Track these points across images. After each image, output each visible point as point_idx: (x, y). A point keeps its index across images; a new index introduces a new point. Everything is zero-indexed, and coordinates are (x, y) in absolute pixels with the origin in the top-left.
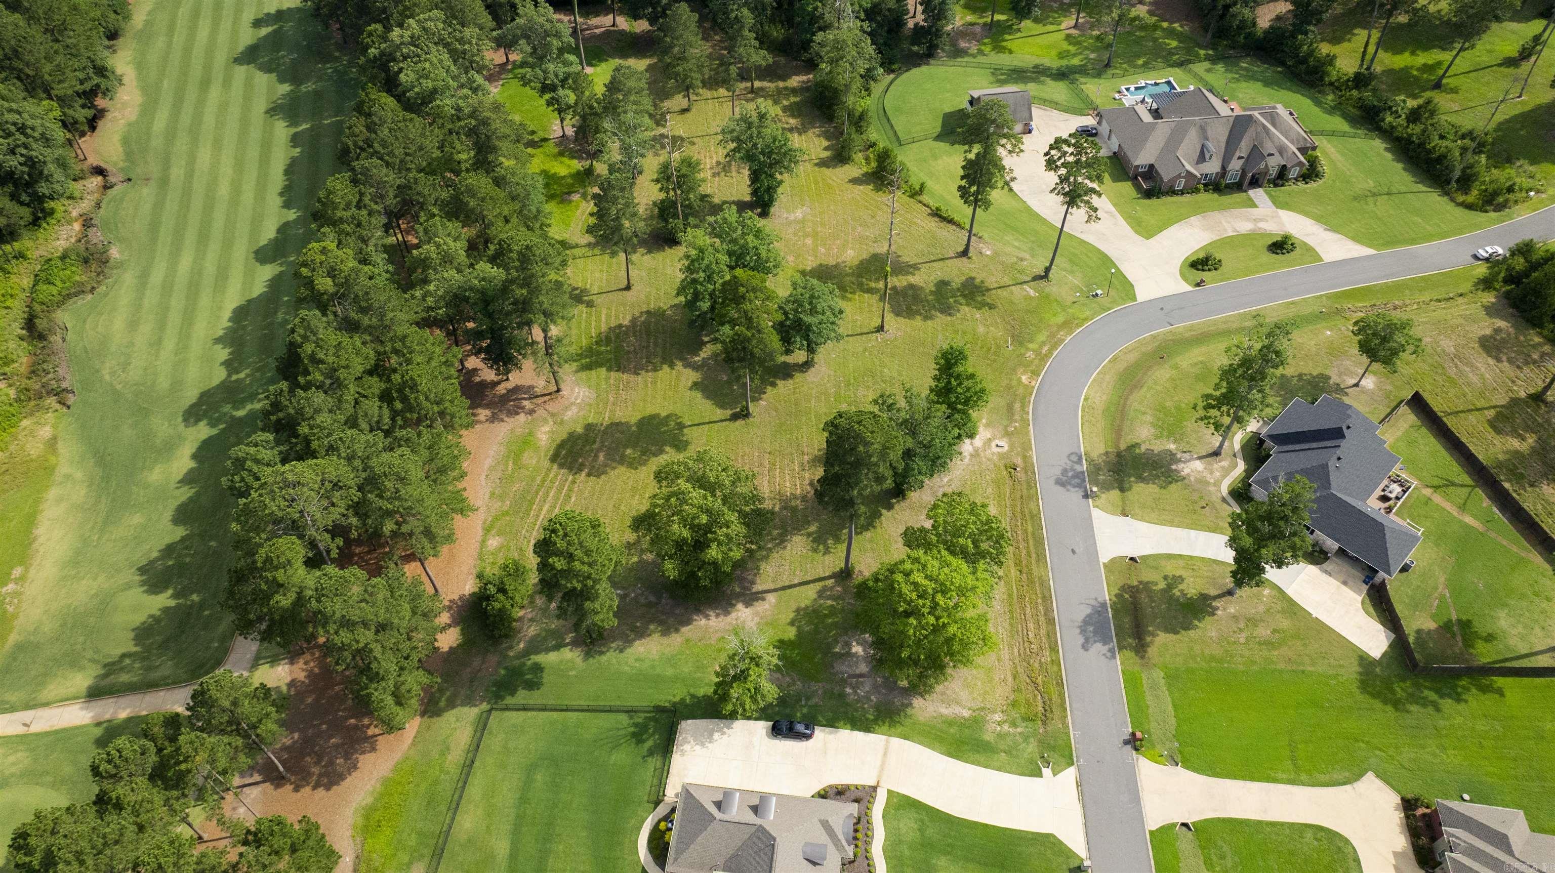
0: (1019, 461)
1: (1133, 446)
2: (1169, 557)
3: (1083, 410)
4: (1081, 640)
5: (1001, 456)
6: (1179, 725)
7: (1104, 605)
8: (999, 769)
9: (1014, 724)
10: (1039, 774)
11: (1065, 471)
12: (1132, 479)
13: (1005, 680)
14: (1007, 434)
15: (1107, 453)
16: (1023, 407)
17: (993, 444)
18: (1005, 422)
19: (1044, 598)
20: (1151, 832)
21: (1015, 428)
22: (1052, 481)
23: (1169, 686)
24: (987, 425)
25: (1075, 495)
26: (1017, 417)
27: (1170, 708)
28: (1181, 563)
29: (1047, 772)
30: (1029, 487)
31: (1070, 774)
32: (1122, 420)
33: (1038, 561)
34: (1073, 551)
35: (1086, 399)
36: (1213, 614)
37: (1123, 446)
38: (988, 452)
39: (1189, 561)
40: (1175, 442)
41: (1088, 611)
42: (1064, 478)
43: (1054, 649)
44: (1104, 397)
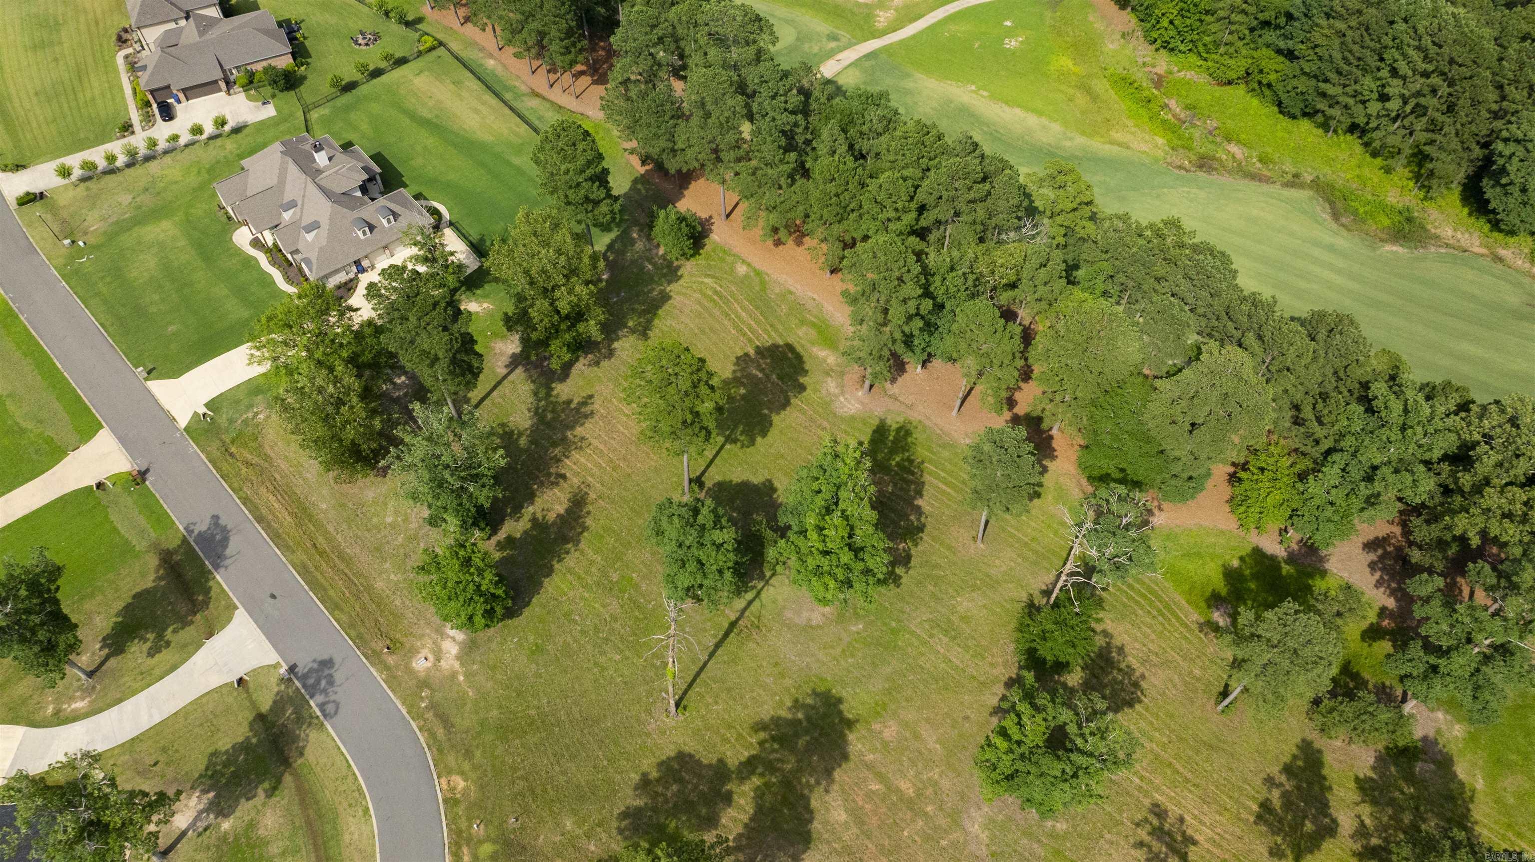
0: (391, 660)
1: (275, 788)
2: (174, 668)
3: (359, 789)
4: (222, 522)
5: (413, 652)
6: (106, 517)
7: (217, 567)
8: (238, 386)
9: (246, 422)
10: (207, 405)
11: (331, 683)
12: (254, 741)
13: (272, 447)
14: (424, 683)
15: (301, 754)
16: (432, 735)
17: (431, 657)
18: (438, 696)
19: (278, 536)
20: (102, 427)
21: (422, 699)
22: (337, 660)
23: (127, 542)
24: (454, 675)
25: (304, 663)
26: (430, 715)
27: (119, 526)
28: (157, 672)
29: (202, 410)
30: (360, 637)
31: (183, 421)
32: (309, 823)
33: (304, 566)
34: (273, 596)
35: (366, 810)
36: (104, 639)
37: (288, 779)
38: (429, 643)
39: (149, 679)
40: (224, 838)
41: (228, 552)
42: (327, 672)
43: (245, 501)
44: (347, 837)
